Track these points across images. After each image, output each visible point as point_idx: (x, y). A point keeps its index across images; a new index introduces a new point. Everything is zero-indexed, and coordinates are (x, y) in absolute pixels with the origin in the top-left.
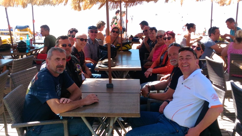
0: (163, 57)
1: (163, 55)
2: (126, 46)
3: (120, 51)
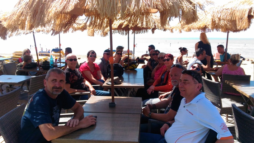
0: (163, 76)
1: (164, 75)
2: (132, 65)
3: (127, 69)
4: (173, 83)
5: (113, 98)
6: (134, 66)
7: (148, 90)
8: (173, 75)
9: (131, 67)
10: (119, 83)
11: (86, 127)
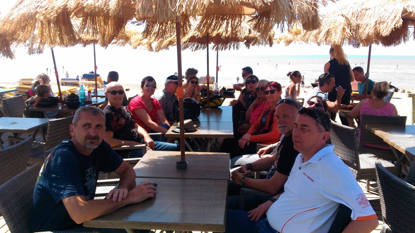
0: (265, 118)
2: (214, 101)
3: (206, 108)
4: (281, 129)
5: (183, 154)
6: (217, 101)
7: (240, 141)
8: (281, 116)
9: (212, 104)
10: (193, 129)
11: (139, 201)
